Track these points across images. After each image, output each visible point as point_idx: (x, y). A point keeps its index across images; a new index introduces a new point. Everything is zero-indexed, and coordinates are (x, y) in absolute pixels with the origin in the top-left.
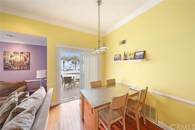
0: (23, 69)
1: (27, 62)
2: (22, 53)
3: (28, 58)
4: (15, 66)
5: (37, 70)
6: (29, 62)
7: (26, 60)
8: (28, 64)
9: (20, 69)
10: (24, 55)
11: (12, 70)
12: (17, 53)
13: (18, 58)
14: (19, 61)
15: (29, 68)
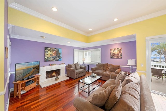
0: (119, 58)
1: (121, 54)
2: (118, 49)
3: (121, 52)
4: (115, 56)
5: (129, 59)
6: (122, 54)
7: (120, 53)
8: (121, 55)
9: (117, 58)
10: (119, 50)
11: (114, 58)
12: (116, 49)
13: (116, 52)
14: (117, 54)
15: (121, 58)
